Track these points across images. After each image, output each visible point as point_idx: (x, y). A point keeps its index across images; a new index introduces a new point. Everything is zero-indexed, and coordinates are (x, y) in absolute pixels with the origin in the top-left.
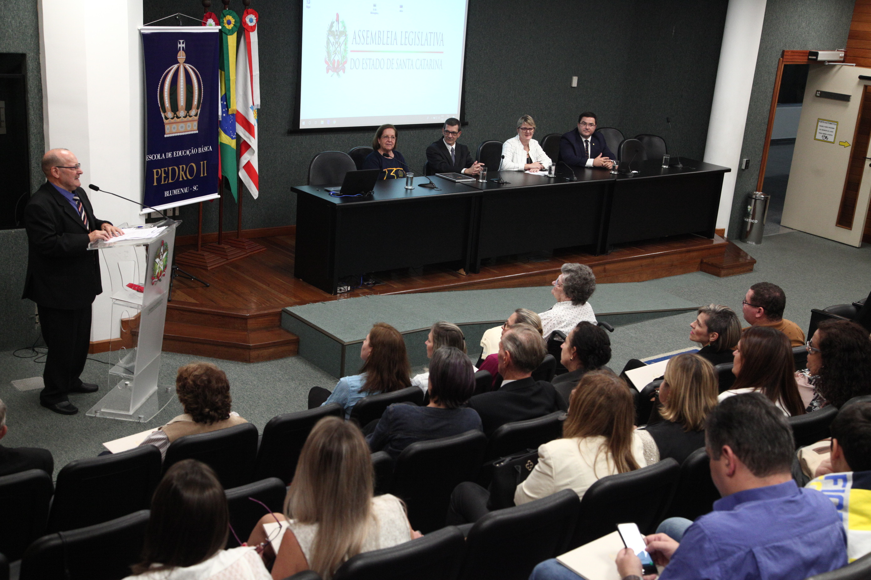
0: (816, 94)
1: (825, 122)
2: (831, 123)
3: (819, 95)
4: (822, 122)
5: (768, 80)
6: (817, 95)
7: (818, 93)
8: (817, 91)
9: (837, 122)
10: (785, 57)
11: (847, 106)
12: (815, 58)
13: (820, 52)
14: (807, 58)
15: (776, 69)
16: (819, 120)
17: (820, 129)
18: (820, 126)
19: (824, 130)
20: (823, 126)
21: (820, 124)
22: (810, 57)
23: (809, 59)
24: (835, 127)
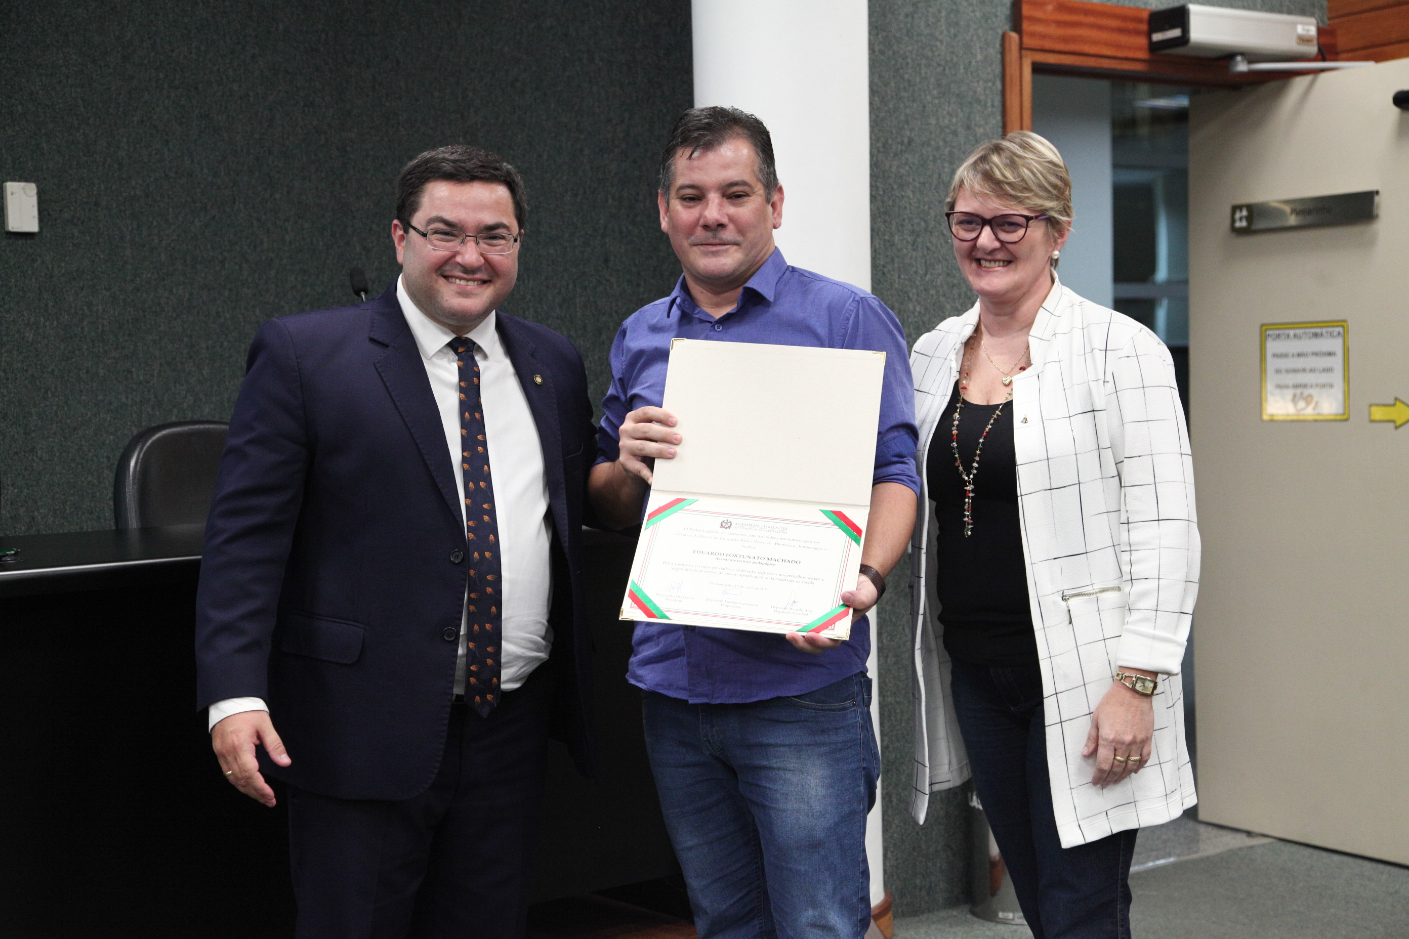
0: (1233, 221)
1: (1292, 332)
2: (1316, 335)
3: (1244, 224)
4: (1278, 336)
5: (962, 131)
6: (1238, 224)
7: (1238, 215)
8: (1235, 208)
9: (1341, 323)
10: (1026, 26)
11: (1371, 243)
12: (1176, 33)
13: (1193, 8)
14: (1142, 41)
15: (999, 85)
16: (1266, 331)
17: (1278, 371)
18: (1275, 355)
19: (1295, 371)
20: (1285, 355)
21: (1272, 346)
22: (1157, 37)
23: (1154, 47)
24: (1336, 345)
